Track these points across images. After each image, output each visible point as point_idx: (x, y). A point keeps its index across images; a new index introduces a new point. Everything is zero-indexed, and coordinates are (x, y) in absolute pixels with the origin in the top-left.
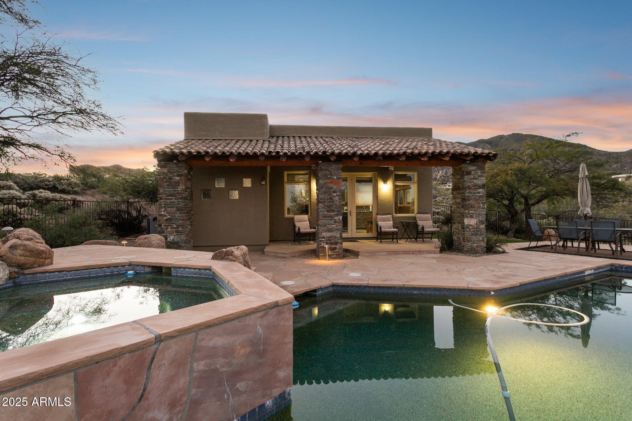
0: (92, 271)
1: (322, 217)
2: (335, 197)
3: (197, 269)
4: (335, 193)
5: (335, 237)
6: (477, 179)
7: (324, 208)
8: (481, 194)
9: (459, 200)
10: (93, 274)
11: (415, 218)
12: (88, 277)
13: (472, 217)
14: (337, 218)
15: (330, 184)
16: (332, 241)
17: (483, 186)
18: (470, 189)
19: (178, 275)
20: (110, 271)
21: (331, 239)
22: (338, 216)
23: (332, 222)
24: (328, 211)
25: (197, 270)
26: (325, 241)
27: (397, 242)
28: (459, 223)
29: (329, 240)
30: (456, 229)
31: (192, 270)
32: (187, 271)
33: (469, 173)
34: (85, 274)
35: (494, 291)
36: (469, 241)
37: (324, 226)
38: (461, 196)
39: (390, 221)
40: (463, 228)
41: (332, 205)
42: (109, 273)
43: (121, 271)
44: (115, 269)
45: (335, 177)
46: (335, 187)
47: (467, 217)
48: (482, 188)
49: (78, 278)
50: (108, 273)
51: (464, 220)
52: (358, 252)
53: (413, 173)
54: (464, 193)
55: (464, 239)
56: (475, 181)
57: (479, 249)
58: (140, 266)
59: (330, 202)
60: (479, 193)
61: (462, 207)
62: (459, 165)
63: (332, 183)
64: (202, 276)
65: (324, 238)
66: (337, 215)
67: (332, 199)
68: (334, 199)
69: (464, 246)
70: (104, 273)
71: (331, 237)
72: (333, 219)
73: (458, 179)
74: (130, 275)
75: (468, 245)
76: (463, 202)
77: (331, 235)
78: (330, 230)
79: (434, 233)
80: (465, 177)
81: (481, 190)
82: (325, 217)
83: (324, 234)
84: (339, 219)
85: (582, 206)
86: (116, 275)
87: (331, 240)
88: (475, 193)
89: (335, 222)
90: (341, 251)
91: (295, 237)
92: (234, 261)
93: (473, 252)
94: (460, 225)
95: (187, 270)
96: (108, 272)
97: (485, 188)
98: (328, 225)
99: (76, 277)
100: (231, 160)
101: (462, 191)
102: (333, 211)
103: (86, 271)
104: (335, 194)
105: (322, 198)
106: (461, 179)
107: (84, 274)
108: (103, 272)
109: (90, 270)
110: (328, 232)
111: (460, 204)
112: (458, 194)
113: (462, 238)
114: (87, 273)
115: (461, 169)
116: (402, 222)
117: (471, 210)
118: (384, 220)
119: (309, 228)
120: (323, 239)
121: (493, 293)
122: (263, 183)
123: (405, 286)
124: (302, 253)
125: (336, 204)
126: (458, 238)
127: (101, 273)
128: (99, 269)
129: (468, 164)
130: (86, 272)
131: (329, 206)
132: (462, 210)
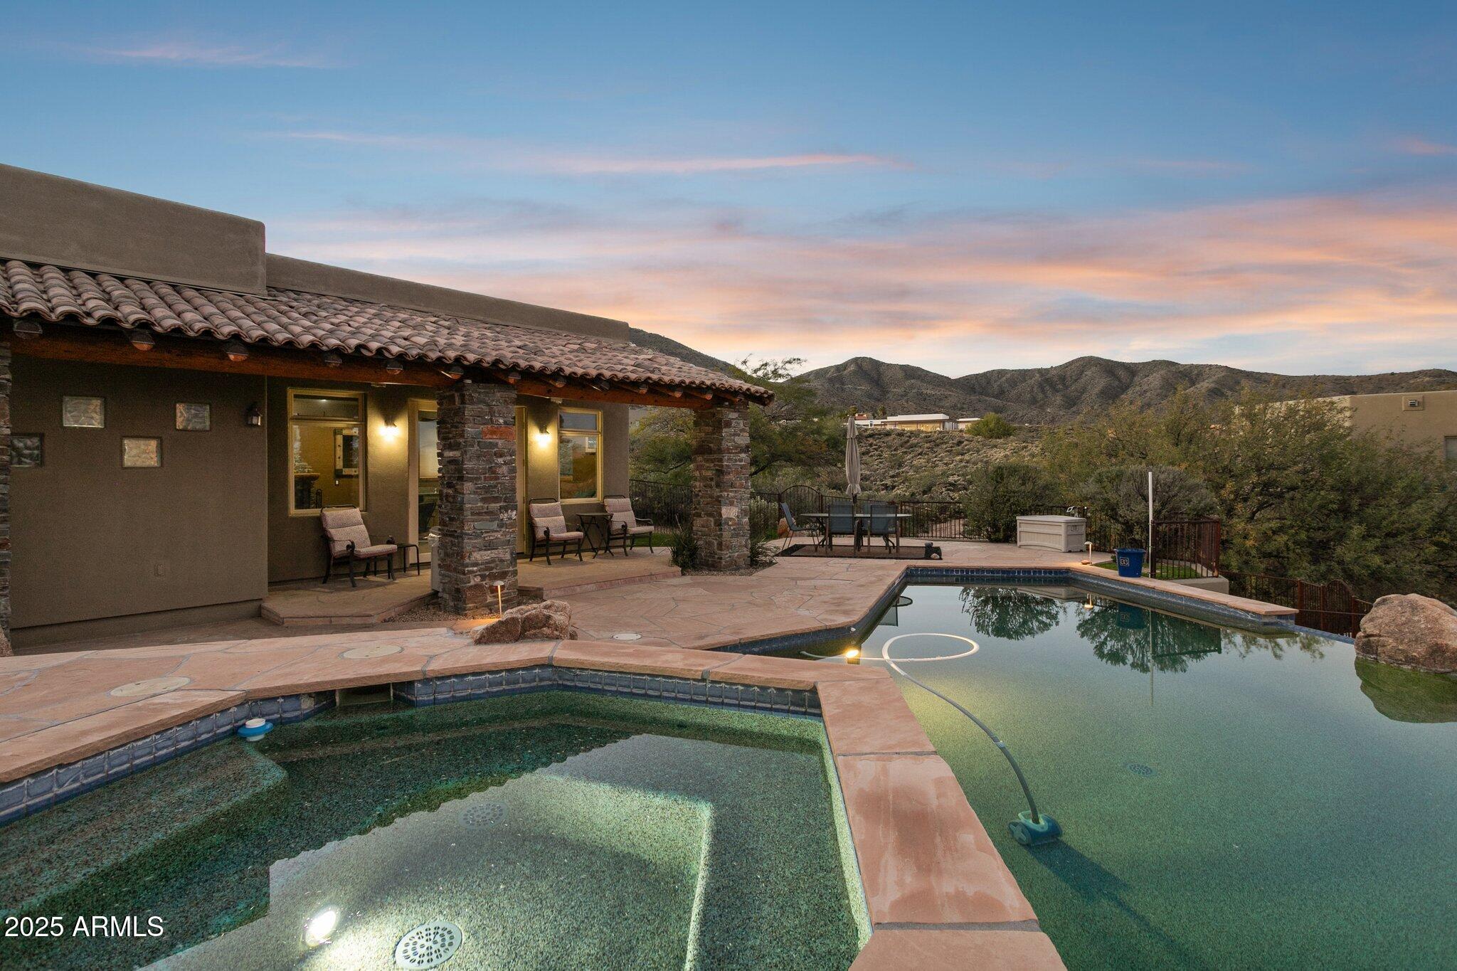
0: (140, 748)
1: (473, 514)
2: (500, 466)
3: (501, 671)
4: (501, 456)
5: (502, 561)
6: (739, 435)
7: (475, 493)
8: (743, 463)
9: (709, 474)
10: (142, 757)
11: (602, 507)
12: (128, 768)
13: (731, 504)
14: (504, 516)
15: (488, 436)
16: (494, 571)
17: (746, 449)
18: (730, 453)
19: (440, 697)
20: (190, 734)
21: (493, 565)
22: (507, 511)
23: (495, 525)
24: (484, 500)
25: (504, 674)
26: (478, 573)
27: (581, 560)
28: (710, 515)
29: (486, 569)
30: (703, 526)
31: (487, 675)
32: (471, 683)
33: (728, 424)
34: (117, 761)
35: (854, 626)
36: (728, 548)
37: (477, 536)
38: (714, 466)
39: (557, 514)
40: (720, 525)
41: (496, 487)
42: (186, 743)
43: (219, 727)
44: (204, 726)
45: (501, 421)
46: (500, 442)
47: (726, 504)
48: (745, 453)
49: (97, 780)
50: (185, 740)
51: (721, 509)
52: (540, 589)
53: (594, 413)
54: (721, 460)
55: (720, 544)
56: (736, 438)
57: (741, 562)
58: (281, 700)
59: (491, 479)
60: (741, 461)
61: (718, 486)
62: (711, 408)
63: (493, 433)
64: (517, 686)
65: (476, 564)
66: (506, 509)
67: (494, 472)
68: (500, 471)
69: (721, 558)
70: (173, 745)
71: (493, 561)
72: (495, 519)
73: (707, 434)
74: (256, 731)
75: (726, 554)
76: (719, 476)
77: (493, 555)
78: (490, 546)
79: (639, 537)
80: (724, 430)
81: (743, 455)
82: (479, 514)
83: (479, 556)
84: (510, 519)
85: (851, 482)
86: (207, 742)
87: (492, 568)
88: (736, 461)
89: (502, 525)
90: (514, 592)
91: (328, 568)
92: (557, 638)
93: (734, 567)
94: (712, 519)
95: (471, 678)
96: (183, 739)
97: (748, 451)
98: (486, 532)
99: (90, 780)
100: (232, 357)
101: (716, 456)
102: (496, 500)
103: (121, 749)
104: (500, 460)
105: (473, 469)
106: (714, 433)
107: (113, 763)
108: (169, 743)
109: (130, 745)
110: (485, 550)
111: (712, 479)
112: (707, 461)
113: (715, 543)
114: (124, 758)
115: (714, 415)
116: (580, 516)
117: (731, 491)
118: (545, 514)
119: (369, 543)
120: (475, 569)
121: (853, 629)
122: (254, 421)
123: (742, 641)
124: (401, 608)
125: (504, 483)
126: (709, 544)
127: (164, 748)
128: (158, 737)
129: (726, 407)
130: (121, 755)
131: (487, 489)
132: (717, 492)
